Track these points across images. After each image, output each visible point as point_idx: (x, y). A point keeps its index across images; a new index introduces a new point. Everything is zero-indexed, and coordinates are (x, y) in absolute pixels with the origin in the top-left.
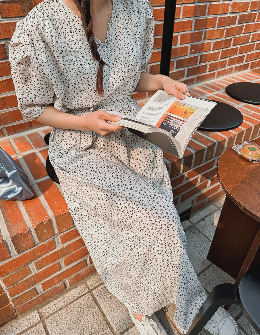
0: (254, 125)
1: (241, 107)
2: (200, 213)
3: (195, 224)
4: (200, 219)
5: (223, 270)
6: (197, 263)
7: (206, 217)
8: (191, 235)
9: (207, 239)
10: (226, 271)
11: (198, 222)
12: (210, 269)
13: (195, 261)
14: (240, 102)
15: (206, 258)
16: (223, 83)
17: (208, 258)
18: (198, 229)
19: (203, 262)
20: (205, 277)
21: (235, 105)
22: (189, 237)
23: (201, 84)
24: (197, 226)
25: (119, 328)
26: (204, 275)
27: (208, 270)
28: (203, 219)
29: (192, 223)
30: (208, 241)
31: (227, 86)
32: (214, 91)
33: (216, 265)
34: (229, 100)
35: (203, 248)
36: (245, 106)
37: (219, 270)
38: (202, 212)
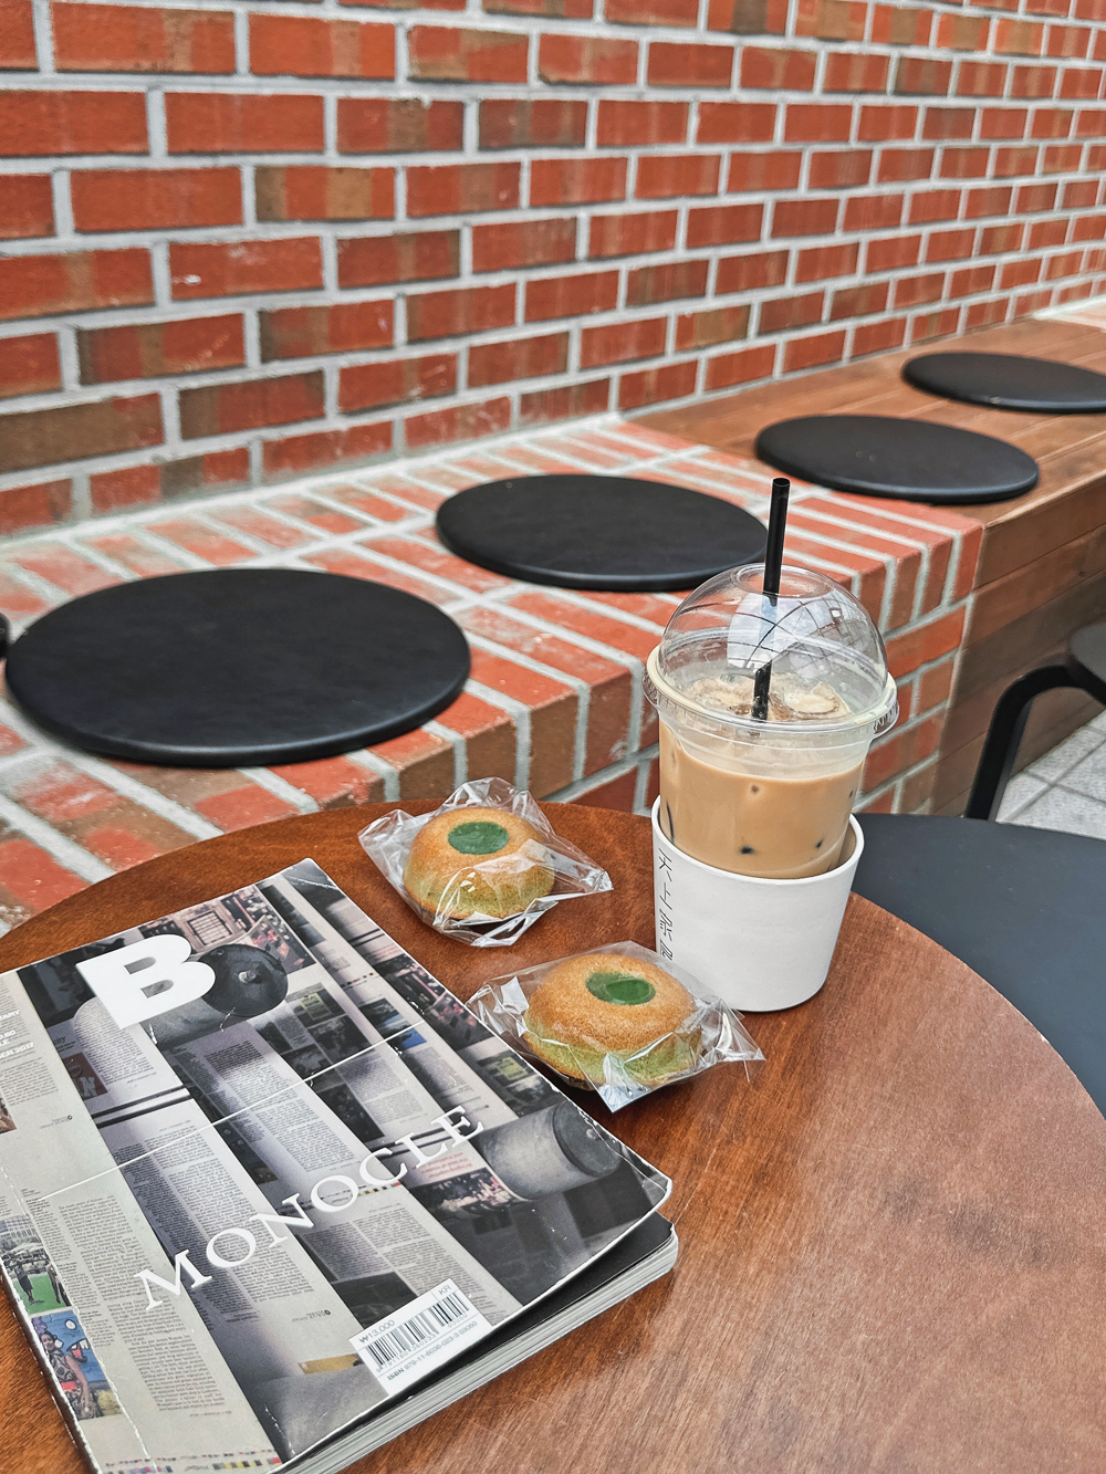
0: (526, 709)
1: (489, 607)
14: (498, 581)
23: (306, 487)
31: (449, 494)
32: (366, 525)
36: (521, 603)
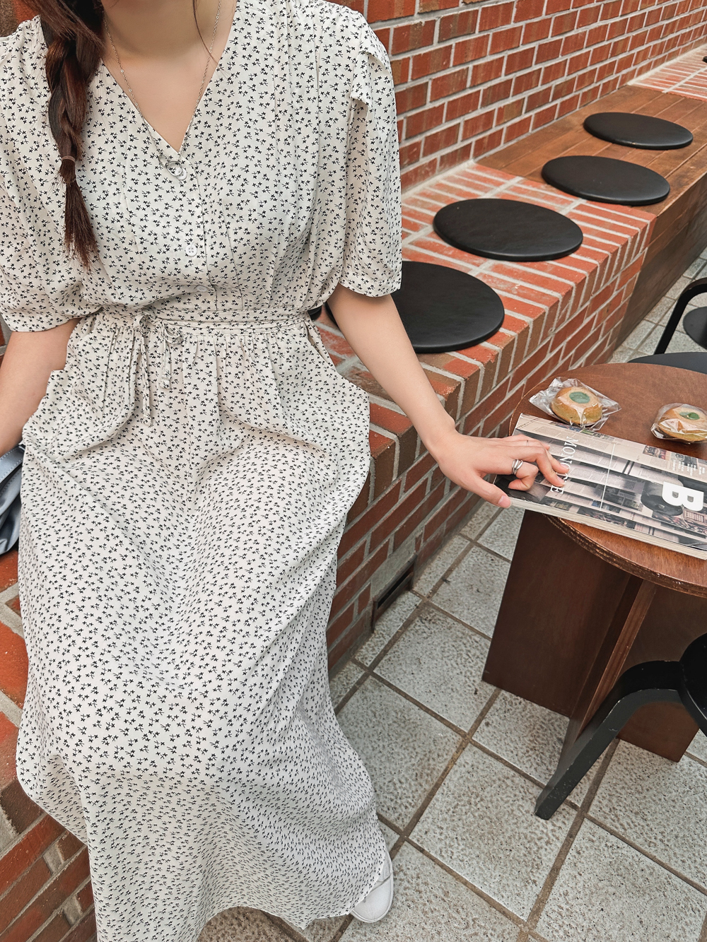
0: (532, 320)
1: (487, 272)
2: (434, 565)
3: (429, 597)
4: (436, 580)
5: (526, 698)
6: (461, 699)
7: (450, 571)
8: (426, 630)
9: (467, 631)
10: (532, 701)
11: (434, 591)
12: (497, 705)
13: (455, 694)
14: (481, 260)
15: (478, 680)
16: (422, 207)
17: (485, 678)
18: (438, 609)
19: (476, 693)
20: (490, 728)
21: (470, 270)
22: (425, 635)
24: (436, 601)
25: (321, 932)
26: (487, 724)
27: (492, 709)
28: (444, 579)
29: (420, 596)
30: (471, 633)
31: (434, 214)
33: (507, 690)
34: (453, 256)
35: (465, 656)
36: (496, 269)
37: (517, 702)
38: (436, 561)
